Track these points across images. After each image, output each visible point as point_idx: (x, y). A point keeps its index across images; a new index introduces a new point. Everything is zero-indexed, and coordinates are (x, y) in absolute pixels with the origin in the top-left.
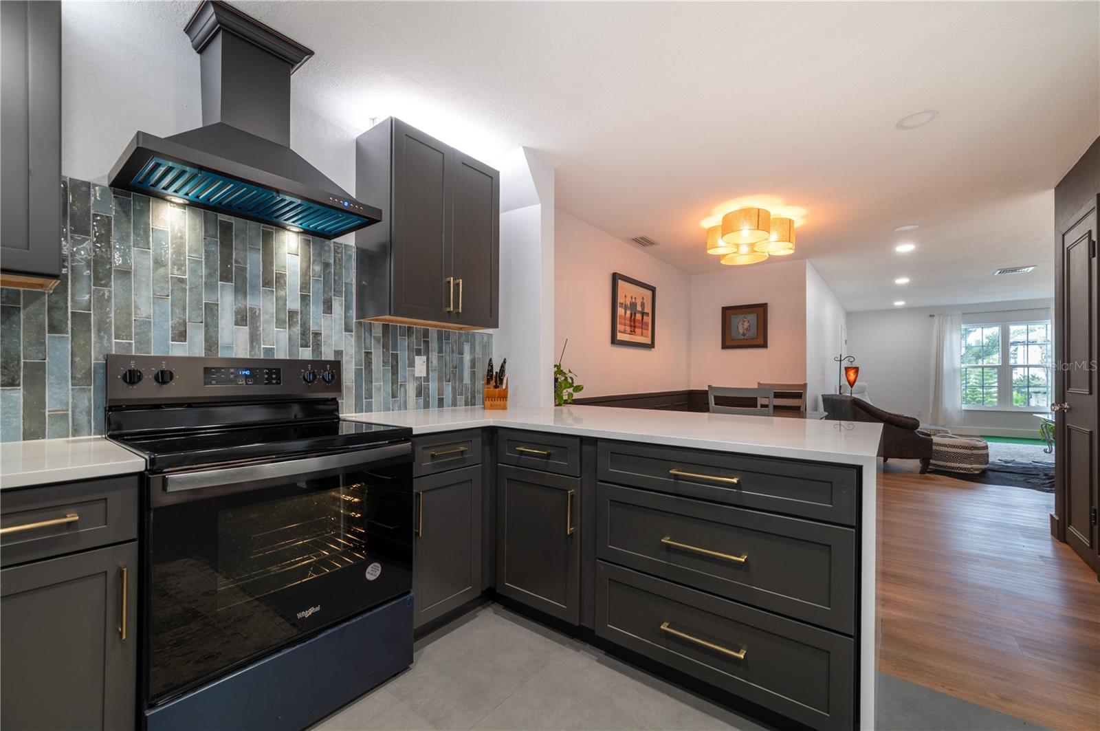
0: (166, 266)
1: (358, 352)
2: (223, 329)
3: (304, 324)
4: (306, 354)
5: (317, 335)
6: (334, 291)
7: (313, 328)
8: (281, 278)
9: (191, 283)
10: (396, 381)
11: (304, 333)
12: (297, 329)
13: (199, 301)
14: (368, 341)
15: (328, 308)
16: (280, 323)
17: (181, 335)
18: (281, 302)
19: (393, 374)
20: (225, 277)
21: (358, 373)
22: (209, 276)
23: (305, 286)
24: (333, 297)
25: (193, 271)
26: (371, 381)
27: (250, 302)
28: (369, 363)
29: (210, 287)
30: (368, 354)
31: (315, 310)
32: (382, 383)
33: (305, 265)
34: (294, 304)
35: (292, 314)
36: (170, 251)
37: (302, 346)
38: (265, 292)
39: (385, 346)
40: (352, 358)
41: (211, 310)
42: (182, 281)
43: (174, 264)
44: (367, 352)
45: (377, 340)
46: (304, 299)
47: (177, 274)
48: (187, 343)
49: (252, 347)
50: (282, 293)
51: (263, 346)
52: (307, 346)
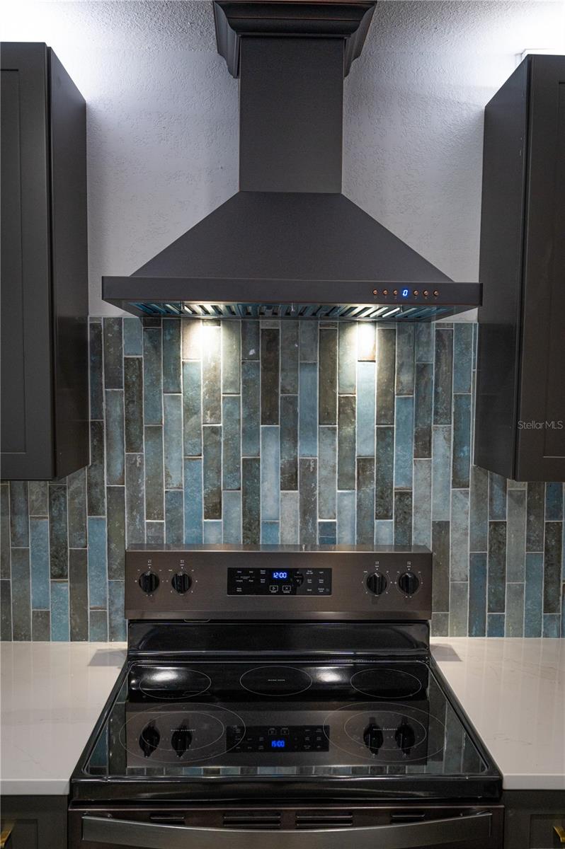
0: (197, 412)
1: (477, 522)
2: (265, 496)
3: (383, 479)
4: (385, 533)
5: (404, 495)
6: (436, 413)
7: (397, 484)
8: (348, 402)
9: (226, 433)
10: (555, 577)
11: (382, 495)
12: (372, 488)
13: (236, 458)
14: (497, 503)
15: (424, 446)
16: (345, 481)
17: (214, 510)
18: (348, 443)
19: (549, 564)
20: (269, 418)
21: (477, 563)
22: (249, 418)
23: (385, 412)
24: (433, 426)
25: (229, 415)
26: (503, 579)
27: (302, 452)
28: (498, 543)
29: (251, 436)
30: (497, 527)
31: (401, 452)
32: (525, 583)
33: (385, 375)
34: (367, 447)
35: (364, 462)
36: (203, 390)
37: (378, 517)
38: (322, 431)
39: (533, 508)
40: (466, 534)
41: (252, 467)
42: (215, 431)
43: (207, 408)
44: (496, 524)
45: (518, 500)
46: (384, 435)
47: (210, 422)
48: (221, 520)
49: (304, 522)
50: (349, 430)
51: (319, 520)
52: (387, 517)
